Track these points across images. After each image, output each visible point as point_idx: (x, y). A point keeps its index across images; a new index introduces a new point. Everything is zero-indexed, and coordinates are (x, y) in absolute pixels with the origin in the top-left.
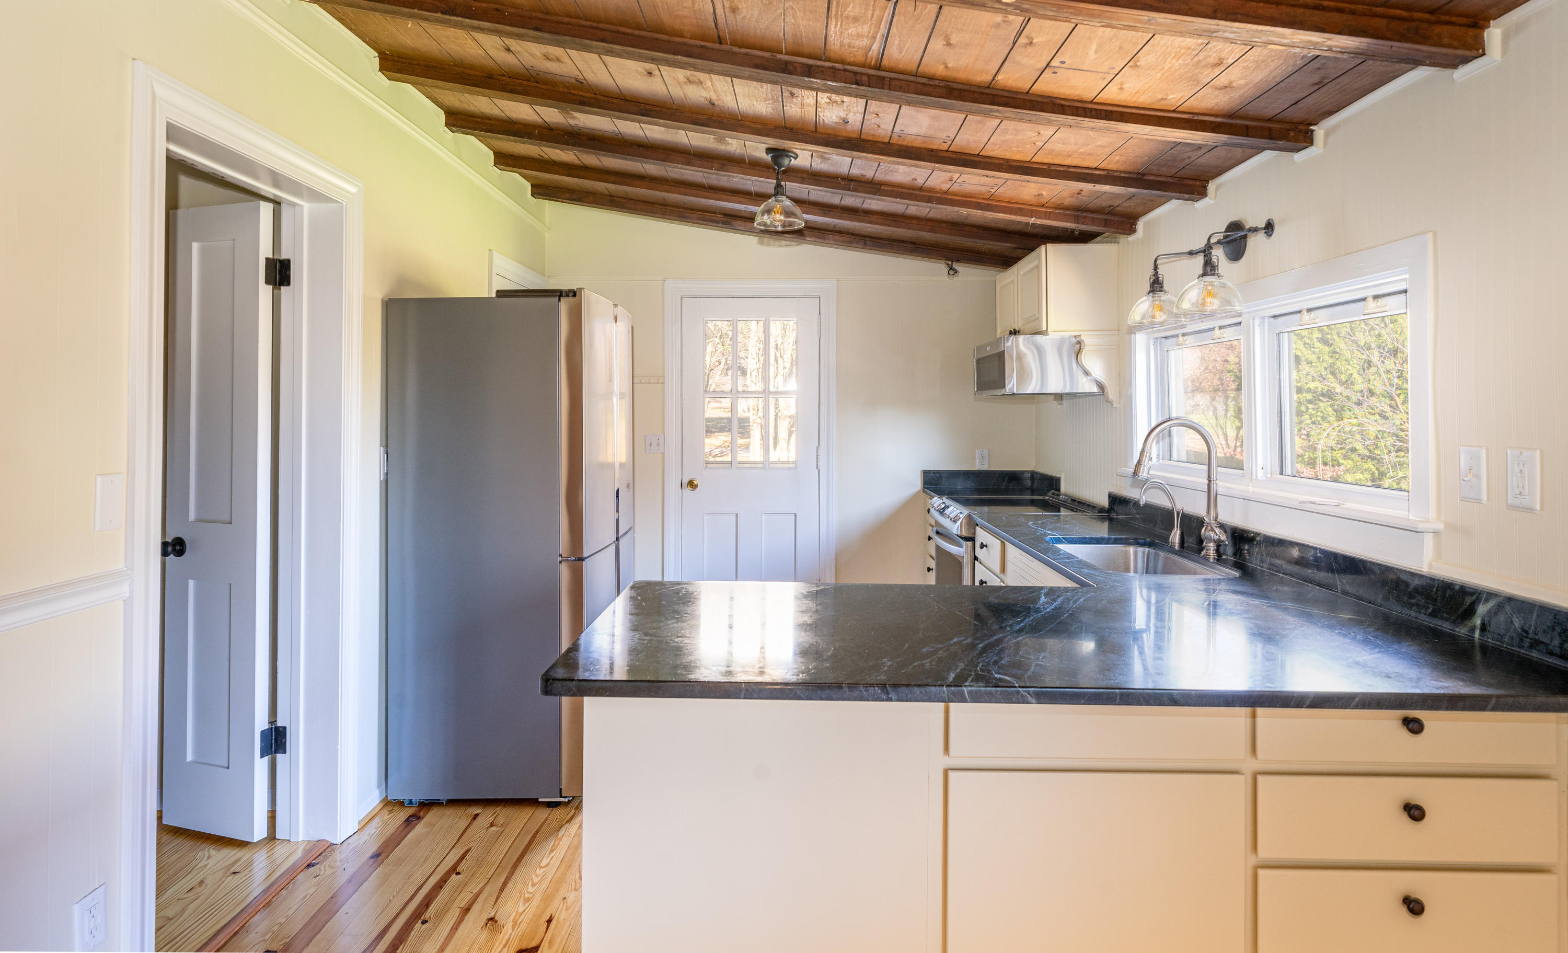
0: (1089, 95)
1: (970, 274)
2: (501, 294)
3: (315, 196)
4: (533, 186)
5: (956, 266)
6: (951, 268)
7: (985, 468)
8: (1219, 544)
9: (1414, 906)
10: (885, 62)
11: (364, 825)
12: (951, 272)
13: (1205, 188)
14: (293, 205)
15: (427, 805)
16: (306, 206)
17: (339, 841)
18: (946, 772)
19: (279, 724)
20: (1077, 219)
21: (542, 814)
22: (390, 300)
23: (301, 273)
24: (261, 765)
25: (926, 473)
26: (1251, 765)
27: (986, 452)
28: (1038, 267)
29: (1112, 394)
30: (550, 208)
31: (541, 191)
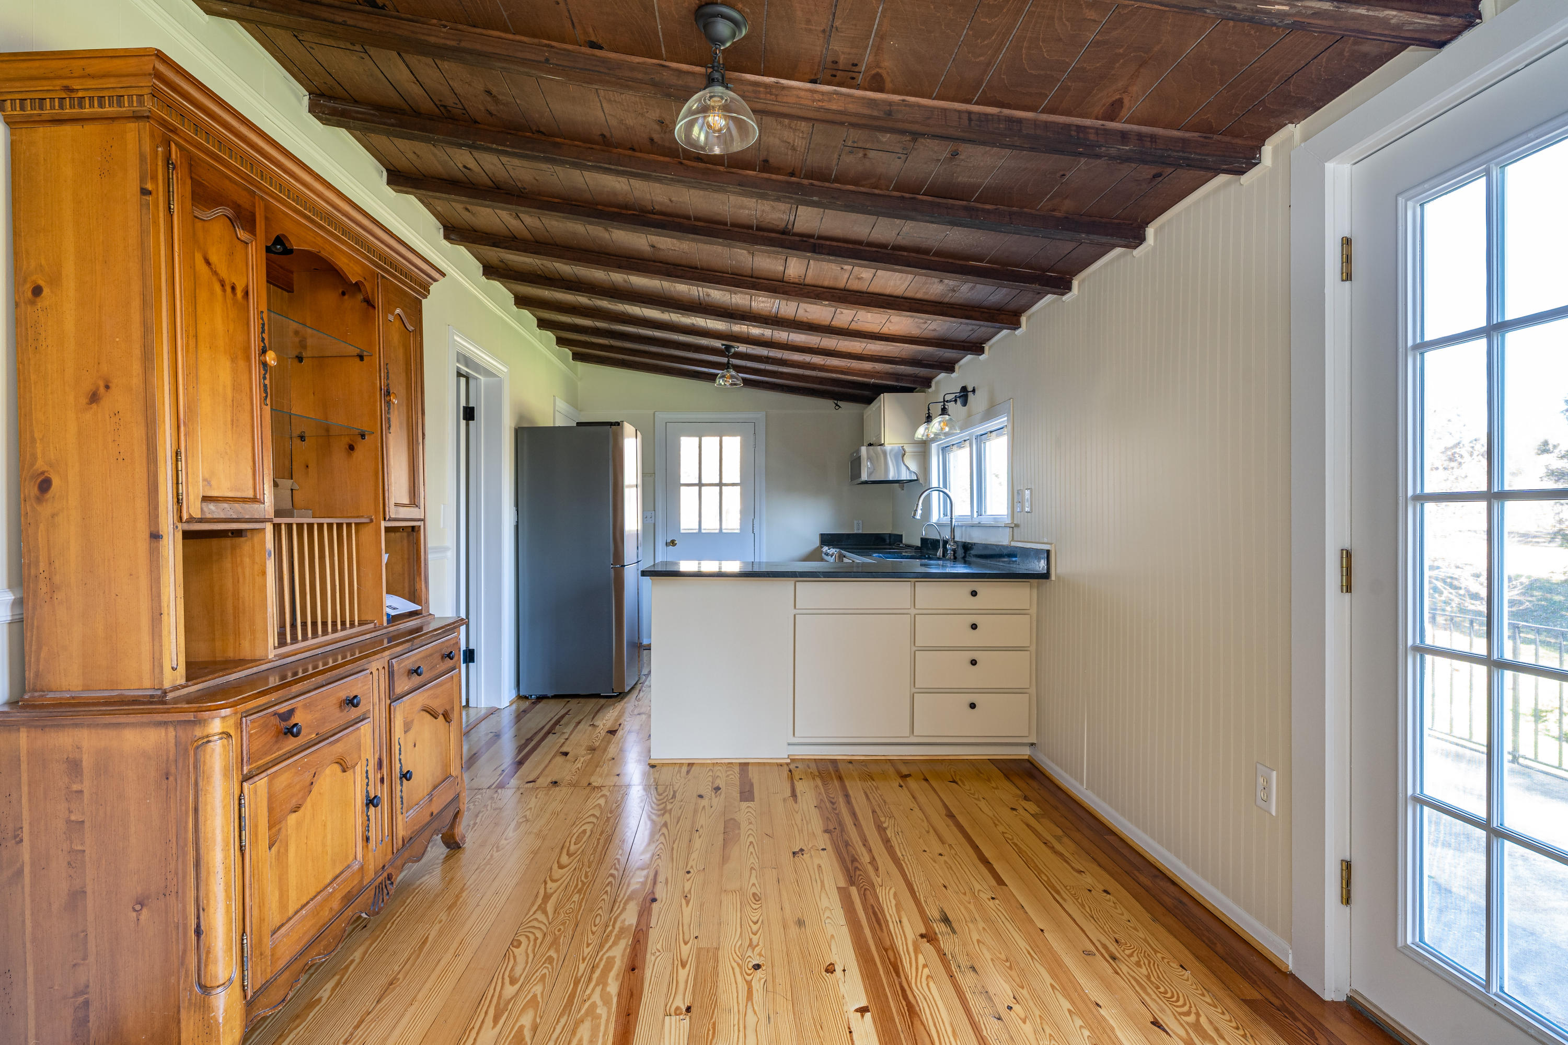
0: (877, 330)
1: (848, 409)
2: (579, 424)
3: (488, 373)
4: (573, 354)
5: (840, 403)
6: (837, 405)
7: (860, 532)
8: (954, 551)
9: (974, 662)
10: (779, 315)
11: (511, 704)
12: (837, 407)
13: (954, 367)
14: (476, 378)
15: (540, 698)
16: (482, 379)
17: (502, 707)
18: (795, 616)
19: (471, 647)
20: (897, 380)
21: (603, 701)
22: (520, 428)
23: (480, 414)
24: (463, 666)
25: (822, 535)
26: (913, 611)
27: (860, 522)
28: (880, 407)
29: (921, 481)
30: (581, 366)
31: (577, 357)
